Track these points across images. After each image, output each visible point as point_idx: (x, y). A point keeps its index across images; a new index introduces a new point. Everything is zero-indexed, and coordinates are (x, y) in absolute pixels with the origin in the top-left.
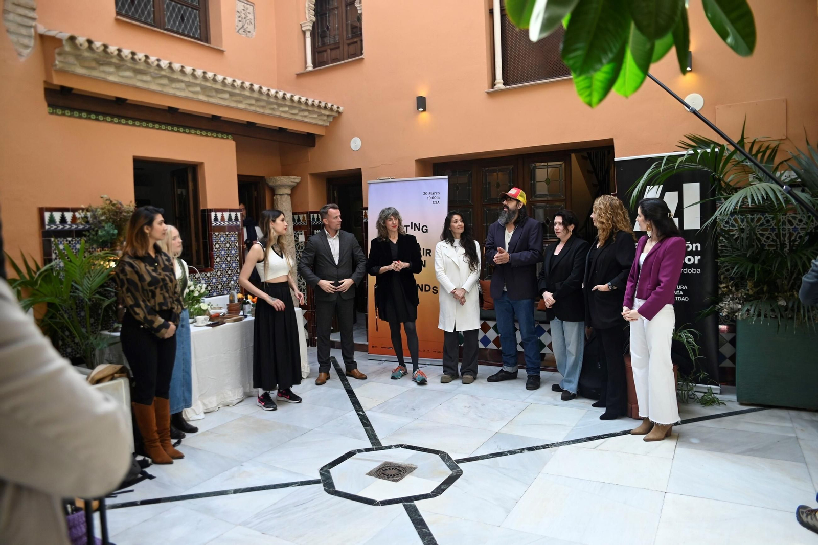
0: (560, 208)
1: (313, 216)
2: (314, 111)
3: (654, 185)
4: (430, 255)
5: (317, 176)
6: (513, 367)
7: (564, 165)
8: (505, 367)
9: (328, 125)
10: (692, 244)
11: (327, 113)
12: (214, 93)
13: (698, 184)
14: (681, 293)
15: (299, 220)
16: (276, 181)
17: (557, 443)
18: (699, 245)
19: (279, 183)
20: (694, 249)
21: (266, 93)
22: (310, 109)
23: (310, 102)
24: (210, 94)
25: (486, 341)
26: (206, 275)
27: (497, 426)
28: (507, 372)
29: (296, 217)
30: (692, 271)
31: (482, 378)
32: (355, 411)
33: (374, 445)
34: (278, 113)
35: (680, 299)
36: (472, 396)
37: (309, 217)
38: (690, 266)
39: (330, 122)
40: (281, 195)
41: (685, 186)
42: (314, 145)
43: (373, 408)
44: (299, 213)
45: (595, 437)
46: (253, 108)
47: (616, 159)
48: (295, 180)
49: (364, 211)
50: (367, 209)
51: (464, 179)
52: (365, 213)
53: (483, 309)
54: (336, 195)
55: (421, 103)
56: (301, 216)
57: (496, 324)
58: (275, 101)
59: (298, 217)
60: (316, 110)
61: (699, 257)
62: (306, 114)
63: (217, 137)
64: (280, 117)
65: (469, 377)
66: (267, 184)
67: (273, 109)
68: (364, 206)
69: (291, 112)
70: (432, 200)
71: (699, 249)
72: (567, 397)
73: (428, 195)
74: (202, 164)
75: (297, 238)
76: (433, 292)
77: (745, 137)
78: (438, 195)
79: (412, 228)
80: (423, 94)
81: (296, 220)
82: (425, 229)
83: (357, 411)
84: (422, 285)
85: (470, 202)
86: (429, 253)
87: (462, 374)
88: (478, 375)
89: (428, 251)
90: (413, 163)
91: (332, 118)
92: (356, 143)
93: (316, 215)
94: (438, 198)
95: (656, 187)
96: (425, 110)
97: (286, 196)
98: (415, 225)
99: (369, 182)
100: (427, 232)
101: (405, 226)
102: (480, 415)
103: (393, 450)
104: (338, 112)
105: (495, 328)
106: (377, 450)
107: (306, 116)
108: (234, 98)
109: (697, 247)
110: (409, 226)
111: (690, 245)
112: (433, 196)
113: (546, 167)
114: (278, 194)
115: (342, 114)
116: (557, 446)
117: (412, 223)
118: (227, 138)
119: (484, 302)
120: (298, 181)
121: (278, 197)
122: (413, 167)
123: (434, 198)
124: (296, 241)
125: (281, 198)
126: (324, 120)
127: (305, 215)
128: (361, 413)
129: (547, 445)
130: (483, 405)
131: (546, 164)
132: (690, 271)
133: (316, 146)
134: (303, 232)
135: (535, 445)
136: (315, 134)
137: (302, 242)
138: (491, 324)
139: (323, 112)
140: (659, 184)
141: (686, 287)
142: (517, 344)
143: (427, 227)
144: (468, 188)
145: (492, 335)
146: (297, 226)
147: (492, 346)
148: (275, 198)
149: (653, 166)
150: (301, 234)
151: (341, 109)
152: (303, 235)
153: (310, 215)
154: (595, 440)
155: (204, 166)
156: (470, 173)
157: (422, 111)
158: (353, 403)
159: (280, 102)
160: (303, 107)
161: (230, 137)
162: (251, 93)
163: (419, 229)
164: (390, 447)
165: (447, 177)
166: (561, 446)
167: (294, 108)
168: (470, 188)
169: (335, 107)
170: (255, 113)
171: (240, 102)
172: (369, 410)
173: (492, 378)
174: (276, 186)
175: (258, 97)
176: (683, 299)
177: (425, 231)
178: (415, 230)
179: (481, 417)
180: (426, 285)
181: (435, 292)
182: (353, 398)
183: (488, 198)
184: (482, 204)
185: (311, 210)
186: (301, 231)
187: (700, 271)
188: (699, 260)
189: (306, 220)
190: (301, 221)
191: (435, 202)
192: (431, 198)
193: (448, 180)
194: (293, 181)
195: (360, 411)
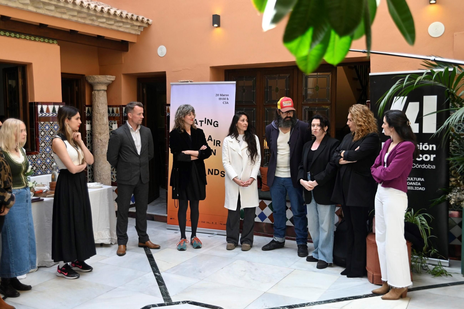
0: (326, 110)
2: (128, 22)
3: (400, 96)
4: (220, 146)
5: (129, 76)
6: (283, 238)
7: (330, 76)
8: (276, 238)
9: (139, 34)
10: (429, 145)
11: (138, 24)
12: (42, 6)
13: (435, 97)
14: (419, 184)
15: (113, 112)
16: (94, 79)
17: (312, 303)
18: (434, 146)
19: (97, 80)
20: (431, 149)
21: (87, 7)
22: (124, 20)
23: (124, 15)
24: (38, 6)
25: (262, 216)
26: (32, 157)
27: (266, 288)
28: (278, 242)
29: (111, 109)
30: (429, 166)
31: (257, 246)
32: (152, 272)
33: (166, 301)
34: (96, 23)
35: (418, 188)
36: (248, 262)
37: (121, 110)
38: (427, 163)
39: (141, 32)
40: (98, 91)
41: (426, 98)
42: (127, 50)
43: (166, 271)
44: (113, 106)
45: (342, 298)
46: (75, 19)
47: (371, 74)
48: (111, 78)
49: (167, 107)
50: (169, 105)
51: (249, 83)
52: (168, 108)
53: (261, 190)
54: (145, 92)
55: (216, 20)
56: (115, 109)
57: (271, 203)
58: (94, 13)
59: (113, 109)
60: (129, 21)
61: (435, 156)
62: (121, 24)
63: (44, 42)
64: (98, 27)
65: (247, 245)
66: (87, 81)
67: (93, 20)
68: (168, 103)
69: (108, 22)
70: (222, 101)
71: (435, 149)
72: (322, 265)
73: (220, 97)
74: (30, 64)
75: (111, 127)
76: (221, 176)
78: (227, 97)
79: (205, 123)
80: (218, 13)
81: (111, 111)
82: (216, 124)
83: (154, 272)
84: (212, 170)
85: (254, 102)
86: (219, 144)
87: (242, 243)
88: (254, 244)
89: (218, 142)
90: (208, 70)
91: (143, 28)
92: (162, 51)
94: (228, 99)
95: (402, 98)
96: (219, 26)
97: (103, 92)
98: (208, 120)
99: (171, 83)
100: (218, 126)
101: (200, 121)
103: (181, 305)
104: (148, 24)
105: (271, 206)
106: (168, 305)
107: (120, 26)
108: (59, 10)
109: (433, 147)
110: (203, 121)
111: (427, 146)
112: (223, 97)
113: (316, 76)
114: (95, 90)
115: (151, 26)
116: (311, 305)
117: (205, 118)
118: (53, 43)
119: (263, 184)
120: (113, 79)
121: (96, 92)
122: (208, 72)
123: (224, 99)
124: (110, 129)
125: (98, 93)
126: (136, 30)
127: (119, 108)
128: (157, 274)
129: (304, 304)
130: (256, 269)
131: (316, 74)
132: (426, 167)
133: (129, 51)
134: (116, 122)
135: (294, 304)
136: (128, 42)
138: (268, 203)
139: (135, 23)
140: (404, 96)
141: (423, 180)
142: (287, 220)
143: (217, 122)
144: (253, 91)
145: (268, 212)
146: (112, 117)
147: (267, 221)
148: (93, 93)
149: (397, 83)
150: (115, 123)
151: (150, 21)
152: (116, 125)
153: (122, 109)
154: (343, 301)
155: (32, 66)
156: (255, 79)
157: (217, 27)
158: (152, 266)
159: (98, 14)
160: (118, 19)
161: (55, 42)
162: (73, 6)
163: (211, 124)
164: (178, 303)
165: (235, 82)
166: (315, 305)
167: (111, 19)
168: (255, 91)
169: (145, 20)
170: (77, 22)
171: (65, 13)
172: (164, 272)
173: (266, 248)
174: (95, 83)
175: (80, 10)
176: (420, 189)
177: (216, 125)
178: (208, 124)
179: (254, 279)
180: (215, 170)
181: (223, 175)
182: (152, 262)
183: (268, 100)
184: (264, 105)
185: (123, 104)
186: (115, 121)
187: (435, 167)
188: (434, 158)
189: (119, 112)
190: (115, 113)
191: (225, 103)
192: (222, 99)
193: (235, 84)
194: (109, 79)
195: (157, 273)
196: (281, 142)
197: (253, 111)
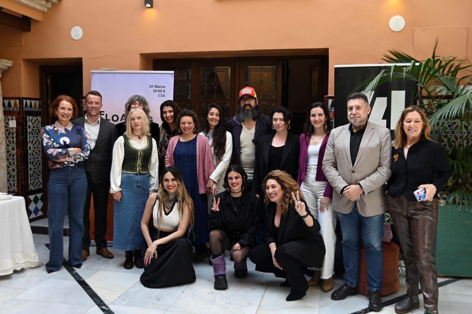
0: (271, 107)
1: (26, 102)
5: (31, 62)
7: (275, 69)
9: (46, 10)
13: (403, 92)
15: (9, 105)
29: (6, 102)
32: (96, 306)
37: (21, 103)
39: (48, 8)
41: (393, 92)
42: (29, 30)
43: (113, 302)
44: (10, 98)
47: (336, 66)
48: (7, 63)
51: (183, 76)
56: (12, 102)
59: (10, 102)
70: (157, 93)
73: (154, 88)
75: (8, 124)
77: (435, 56)
78: (164, 89)
81: (6, 105)
83: (99, 305)
85: (188, 97)
90: (138, 58)
91: (50, 4)
92: (77, 33)
93: (28, 102)
94: (164, 91)
96: (152, 7)
99: (92, 71)
102: (228, 301)
112: (159, 89)
113: (260, 70)
115: (62, 2)
120: (10, 65)
122: (137, 60)
123: (160, 91)
124: (6, 127)
126: (42, 5)
127: (18, 101)
128: (104, 307)
131: (260, 67)
133: (31, 31)
134: (14, 117)
136: (31, 19)
137: (12, 128)
146: (7, 111)
150: (12, 120)
152: (15, 121)
153: (23, 101)
157: (149, 7)
158: (91, 297)
165: (173, 72)
168: (189, 84)
172: (111, 304)
182: (89, 291)
183: (205, 95)
184: (200, 100)
185: (23, 96)
186: (12, 117)
189: (18, 105)
190: (12, 107)
191: (161, 95)
192: (157, 91)
193: (174, 75)
194: (5, 64)
195: (102, 306)
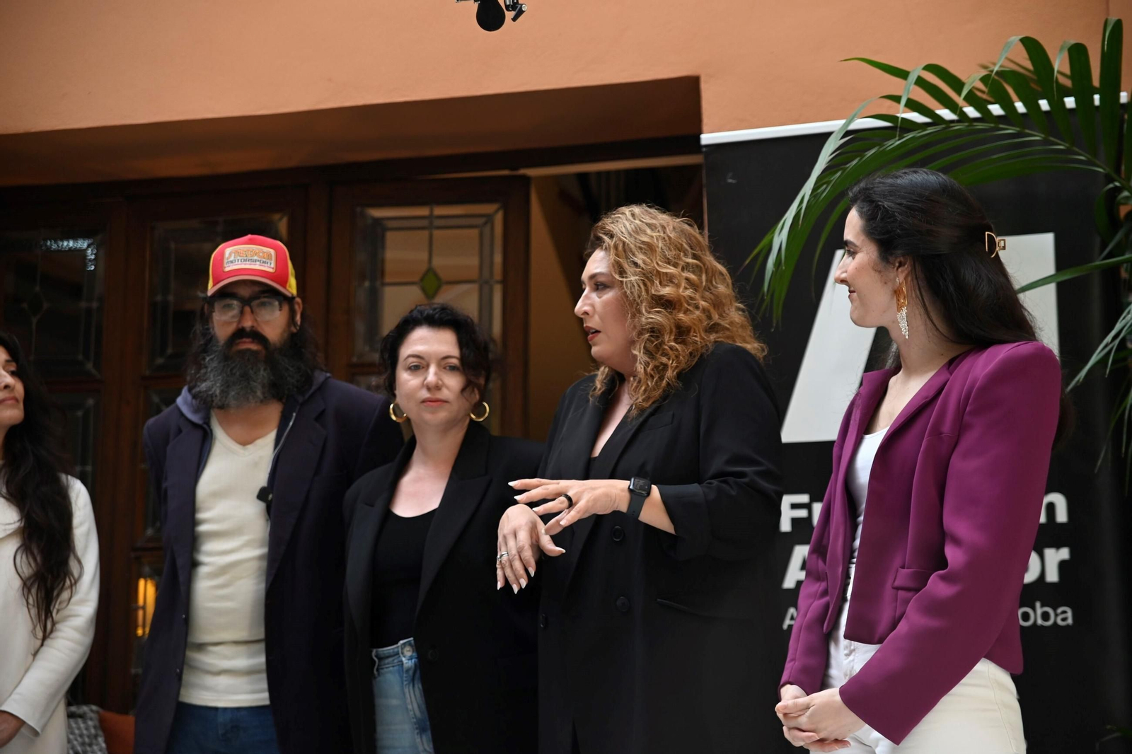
7: (499, 218)
18: (1060, 501)
30: (1037, 614)
47: (707, 138)
61: (1064, 553)
71: (1062, 516)
109: (1049, 508)
113: (425, 223)
131: (424, 211)
132: (1027, 617)
184: (144, 377)
187: (1069, 614)
188: (1063, 565)
196: (218, 495)
197: (80, 413)
